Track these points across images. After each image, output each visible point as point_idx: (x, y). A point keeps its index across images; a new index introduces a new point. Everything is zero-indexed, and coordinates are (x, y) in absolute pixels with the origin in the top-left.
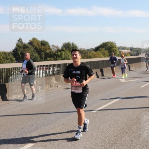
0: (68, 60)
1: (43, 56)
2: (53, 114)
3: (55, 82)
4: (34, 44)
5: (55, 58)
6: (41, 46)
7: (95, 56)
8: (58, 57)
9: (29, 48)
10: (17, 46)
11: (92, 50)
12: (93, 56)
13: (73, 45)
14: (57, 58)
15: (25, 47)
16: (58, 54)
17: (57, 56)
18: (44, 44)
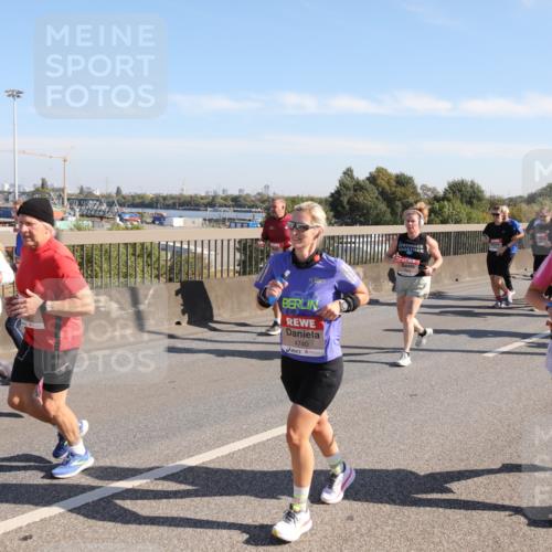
1: (400, 210)
4: (379, 182)
6: (396, 187)
8: (433, 215)
9: (366, 190)
10: (341, 184)
13: (472, 187)
15: (359, 187)
16: (433, 208)
18: (403, 181)
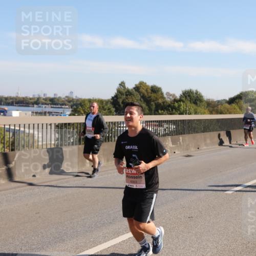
0: (188, 114)
1: (153, 107)
2: (168, 191)
3: (171, 145)
4: (141, 90)
5: (169, 111)
6: (151, 93)
7: (228, 111)
8: (174, 110)
9: (133, 95)
10: (118, 91)
11: (224, 102)
12: (226, 111)
13: (196, 93)
14: (172, 110)
15: (129, 93)
16: (174, 106)
17: (174, 108)
18: (155, 90)
